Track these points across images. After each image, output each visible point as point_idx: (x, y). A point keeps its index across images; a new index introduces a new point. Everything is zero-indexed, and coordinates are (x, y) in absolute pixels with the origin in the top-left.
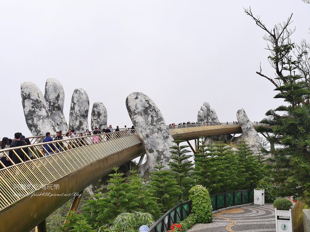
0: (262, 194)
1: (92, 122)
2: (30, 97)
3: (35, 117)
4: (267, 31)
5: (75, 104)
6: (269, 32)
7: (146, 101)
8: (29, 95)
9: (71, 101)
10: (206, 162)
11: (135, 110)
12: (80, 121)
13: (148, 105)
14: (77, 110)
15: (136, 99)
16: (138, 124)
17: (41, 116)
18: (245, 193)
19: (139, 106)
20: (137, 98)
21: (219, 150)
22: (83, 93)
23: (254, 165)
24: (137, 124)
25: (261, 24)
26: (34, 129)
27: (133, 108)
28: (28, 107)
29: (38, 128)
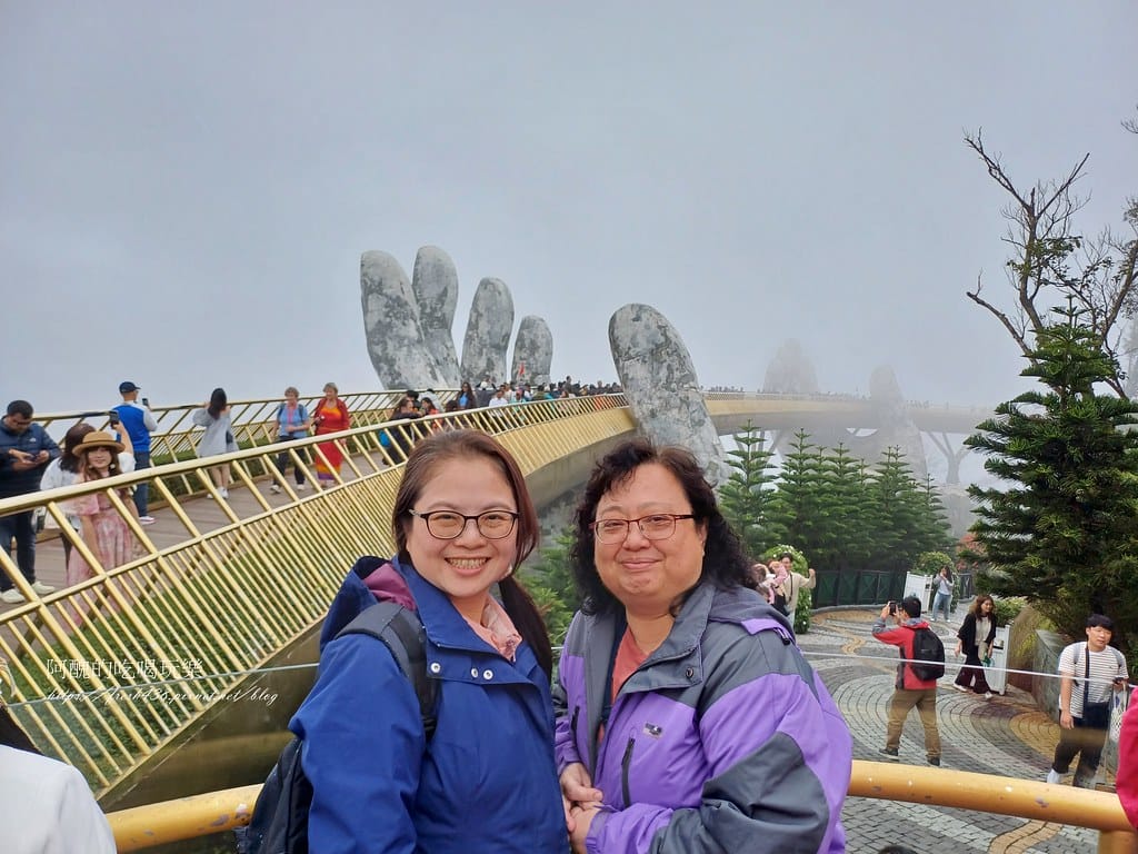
0: (927, 586)
1: (514, 363)
2: (381, 290)
3: (390, 338)
4: (1014, 193)
5: (480, 315)
6: (1018, 197)
7: (660, 327)
8: (380, 283)
9: (471, 306)
10: (804, 494)
11: (629, 348)
12: (489, 359)
13: (662, 339)
14: (485, 332)
15: (634, 320)
16: (634, 383)
17: (404, 338)
18: (884, 576)
19: (640, 339)
20: (637, 319)
21: (835, 470)
22: (501, 289)
23: (917, 514)
24: (629, 383)
25: (1001, 174)
26: (385, 368)
27: (624, 344)
28: (376, 313)
29: (396, 368)
